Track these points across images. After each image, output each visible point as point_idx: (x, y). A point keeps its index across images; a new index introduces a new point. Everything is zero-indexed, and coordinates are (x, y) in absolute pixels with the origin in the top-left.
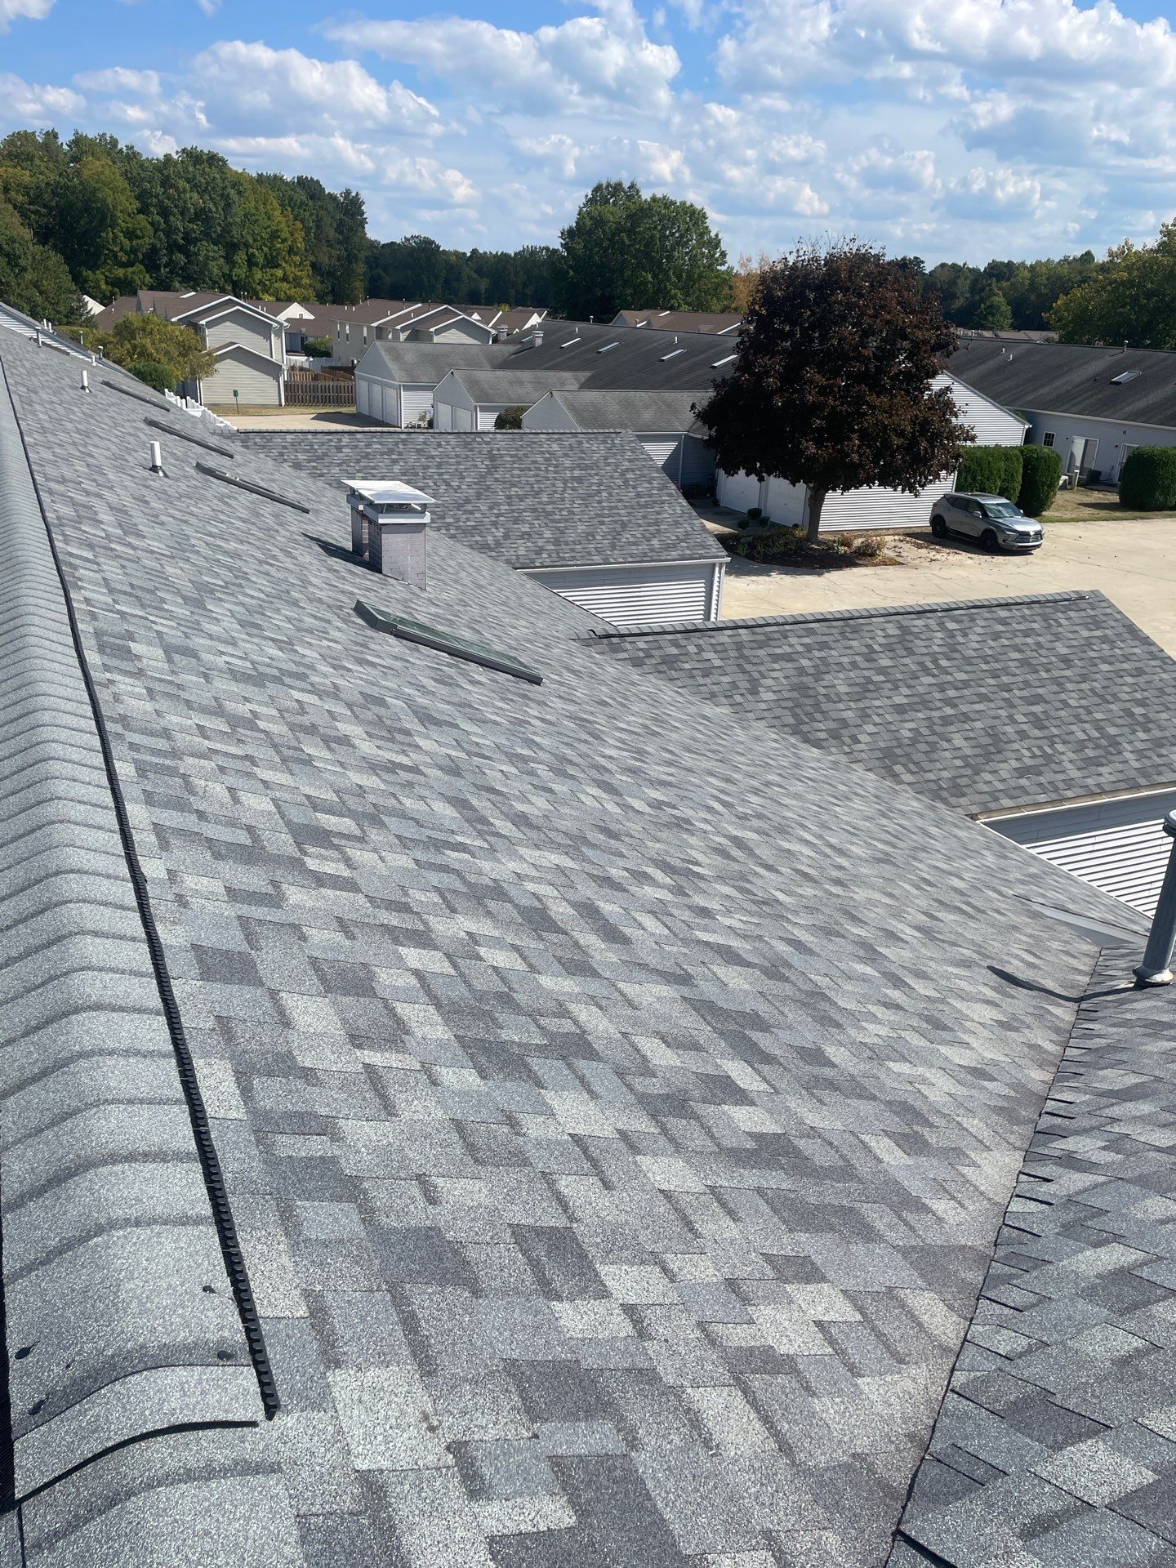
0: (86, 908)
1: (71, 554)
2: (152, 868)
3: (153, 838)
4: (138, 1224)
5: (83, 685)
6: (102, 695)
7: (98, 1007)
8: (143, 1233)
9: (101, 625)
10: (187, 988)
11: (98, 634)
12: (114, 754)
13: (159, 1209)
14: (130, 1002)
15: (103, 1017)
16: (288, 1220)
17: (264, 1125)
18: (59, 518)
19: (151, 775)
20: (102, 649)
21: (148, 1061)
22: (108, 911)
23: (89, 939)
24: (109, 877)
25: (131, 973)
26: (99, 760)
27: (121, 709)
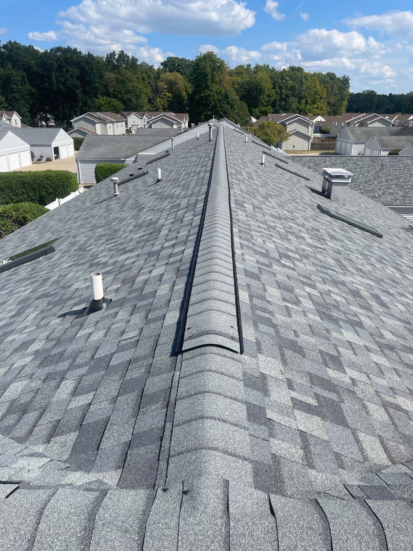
0: (219, 254)
1: (233, 182)
2: (238, 251)
3: (239, 246)
4: (218, 311)
5: (229, 210)
6: (233, 213)
7: (218, 272)
8: (219, 313)
9: (237, 198)
10: (241, 276)
11: (235, 200)
12: (234, 226)
13: (224, 310)
14: (226, 273)
15: (219, 274)
16: (255, 325)
17: (253, 307)
18: (231, 173)
19: (242, 233)
20: (236, 204)
21: (228, 285)
22: (224, 256)
23: (218, 260)
24: (226, 249)
25: (227, 268)
26: (229, 226)
27: (238, 217)
